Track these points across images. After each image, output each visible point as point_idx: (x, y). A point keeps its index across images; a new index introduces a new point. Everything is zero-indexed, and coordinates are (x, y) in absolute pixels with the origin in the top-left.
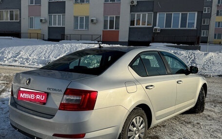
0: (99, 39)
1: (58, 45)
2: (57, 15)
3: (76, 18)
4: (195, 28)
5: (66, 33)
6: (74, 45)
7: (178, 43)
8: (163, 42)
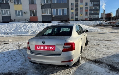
0: (29, 21)
1: (9, 24)
2: (6, 10)
3: (16, 11)
4: (67, 15)
5: (12, 18)
6: (18, 24)
7: (62, 21)
8: (56, 21)
